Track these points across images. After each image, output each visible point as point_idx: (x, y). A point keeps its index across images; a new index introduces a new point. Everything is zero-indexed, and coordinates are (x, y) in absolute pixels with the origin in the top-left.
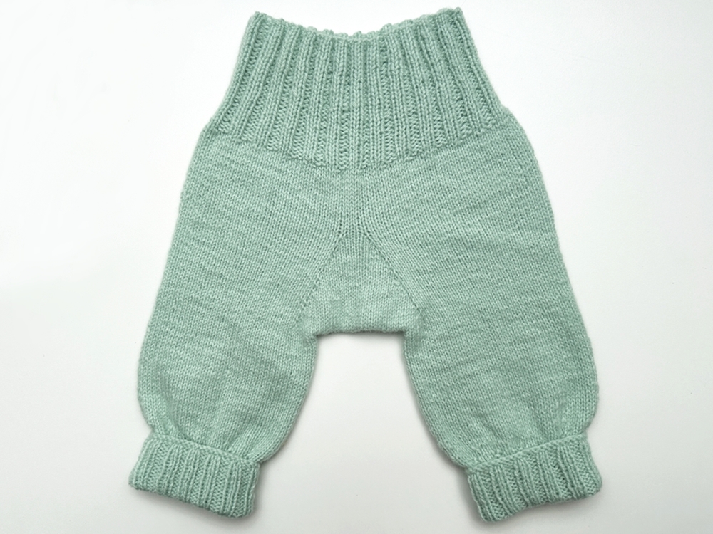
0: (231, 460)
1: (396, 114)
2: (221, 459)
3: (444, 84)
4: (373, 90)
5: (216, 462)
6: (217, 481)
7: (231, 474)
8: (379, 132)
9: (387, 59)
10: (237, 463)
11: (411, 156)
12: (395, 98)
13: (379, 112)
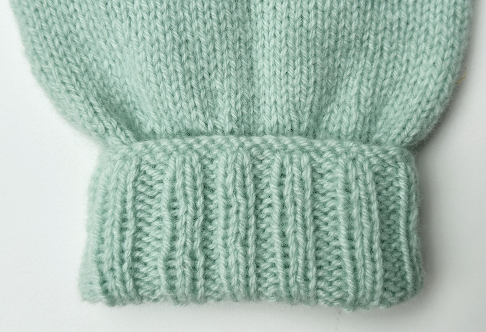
0: (337, 156)
2: (312, 159)
5: (301, 169)
6: (315, 218)
7: (348, 190)
10: (354, 160)
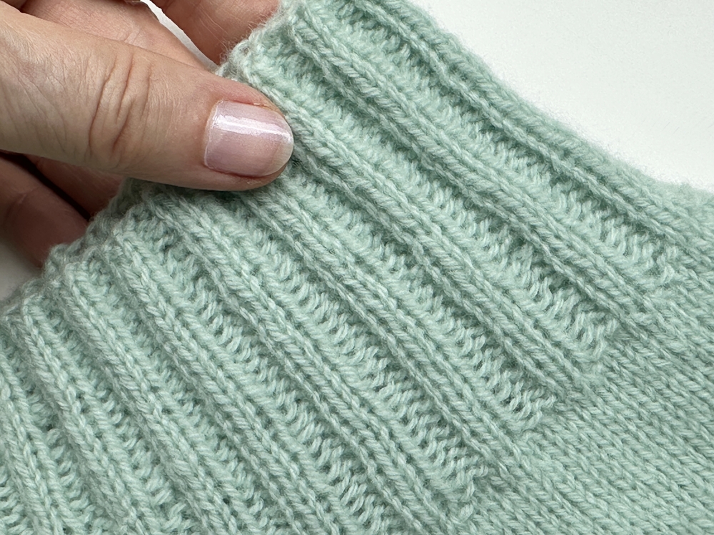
1: (333, 410)
3: (436, 229)
4: (211, 386)
8: (312, 497)
9: (199, 262)
11: (461, 504)
12: (298, 367)
13: (275, 437)
